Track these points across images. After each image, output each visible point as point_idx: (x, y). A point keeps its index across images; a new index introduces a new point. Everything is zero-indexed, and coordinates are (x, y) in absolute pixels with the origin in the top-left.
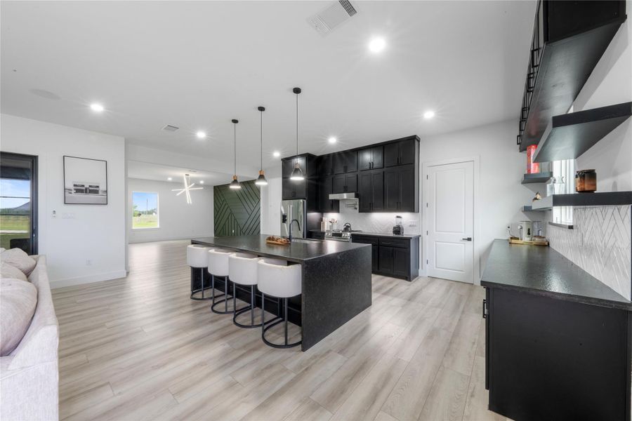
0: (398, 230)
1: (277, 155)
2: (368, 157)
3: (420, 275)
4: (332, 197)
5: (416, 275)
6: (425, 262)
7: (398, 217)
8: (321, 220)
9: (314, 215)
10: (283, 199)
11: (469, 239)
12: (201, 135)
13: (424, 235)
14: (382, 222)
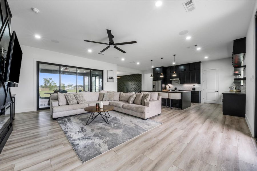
0: (194, 89)
1: (153, 67)
2: (182, 67)
3: (201, 102)
4: (170, 80)
5: (200, 102)
6: (203, 98)
7: (194, 85)
8: (166, 87)
9: (164, 85)
10: (153, 80)
11: (218, 91)
12: (138, 63)
13: (203, 90)
14: (188, 87)
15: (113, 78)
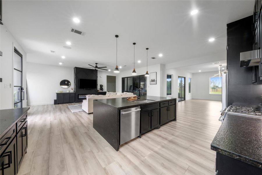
15: (156, 80)
